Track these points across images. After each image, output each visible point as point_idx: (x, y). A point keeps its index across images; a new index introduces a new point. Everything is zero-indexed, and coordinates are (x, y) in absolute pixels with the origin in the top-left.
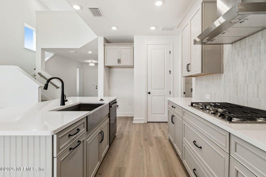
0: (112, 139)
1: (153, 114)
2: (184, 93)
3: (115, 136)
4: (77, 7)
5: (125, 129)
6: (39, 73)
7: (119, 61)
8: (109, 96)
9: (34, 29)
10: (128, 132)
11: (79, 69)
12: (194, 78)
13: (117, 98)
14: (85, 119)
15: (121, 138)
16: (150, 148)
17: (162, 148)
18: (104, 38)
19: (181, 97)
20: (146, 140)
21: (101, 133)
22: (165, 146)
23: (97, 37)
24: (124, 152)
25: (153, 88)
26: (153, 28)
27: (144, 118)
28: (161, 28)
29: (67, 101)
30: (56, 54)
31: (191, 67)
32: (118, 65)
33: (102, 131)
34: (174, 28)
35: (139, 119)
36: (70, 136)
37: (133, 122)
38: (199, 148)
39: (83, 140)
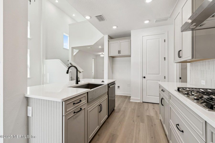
0: (111, 111)
1: (148, 96)
2: (180, 78)
3: (114, 110)
4: (88, 18)
5: (123, 105)
6: (70, 63)
7: (119, 52)
8: (112, 79)
9: (68, 35)
10: (125, 108)
11: (94, 59)
12: (188, 64)
13: (116, 80)
14: (87, 94)
15: (118, 112)
16: (141, 124)
17: (152, 126)
18: (108, 35)
19: (177, 82)
20: (138, 116)
21: (100, 105)
22: (155, 125)
23: (103, 35)
24: (119, 123)
25: (148, 73)
26: (147, 22)
27: (140, 98)
28: (155, 20)
29: (80, 81)
30: (80, 50)
31: (183, 54)
32: (118, 55)
33: (101, 104)
34: (168, 19)
35: (136, 98)
36: (74, 104)
37: (130, 101)
38: (181, 131)
39: (85, 108)
